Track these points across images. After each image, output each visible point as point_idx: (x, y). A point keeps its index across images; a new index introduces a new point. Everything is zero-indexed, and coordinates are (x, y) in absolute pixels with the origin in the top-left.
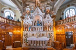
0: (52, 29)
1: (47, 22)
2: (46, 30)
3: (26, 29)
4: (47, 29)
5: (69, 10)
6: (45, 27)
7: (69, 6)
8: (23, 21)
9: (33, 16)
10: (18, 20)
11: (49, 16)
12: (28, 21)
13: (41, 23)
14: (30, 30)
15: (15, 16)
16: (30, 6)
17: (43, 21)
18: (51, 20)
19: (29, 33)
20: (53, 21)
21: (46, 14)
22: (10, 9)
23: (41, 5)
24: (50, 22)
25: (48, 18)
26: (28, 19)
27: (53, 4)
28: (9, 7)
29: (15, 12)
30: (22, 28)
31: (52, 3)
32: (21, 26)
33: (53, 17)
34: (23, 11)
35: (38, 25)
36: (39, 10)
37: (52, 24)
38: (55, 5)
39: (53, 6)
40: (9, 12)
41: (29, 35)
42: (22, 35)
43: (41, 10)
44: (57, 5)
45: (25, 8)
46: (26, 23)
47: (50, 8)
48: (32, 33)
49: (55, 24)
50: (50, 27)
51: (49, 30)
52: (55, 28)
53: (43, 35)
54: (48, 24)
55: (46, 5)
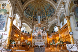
0: (46, 38)
8: (32, 34)
11: (45, 31)
13: (41, 35)
17: (42, 34)
20: (47, 34)
21: (44, 30)
24: (45, 35)
32: (31, 36)
33: (47, 32)
34: (32, 29)
37: (47, 36)
39: (47, 26)
45: (33, 27)
46: (34, 35)
49: (48, 35)
52: (48, 38)
53: (42, 41)
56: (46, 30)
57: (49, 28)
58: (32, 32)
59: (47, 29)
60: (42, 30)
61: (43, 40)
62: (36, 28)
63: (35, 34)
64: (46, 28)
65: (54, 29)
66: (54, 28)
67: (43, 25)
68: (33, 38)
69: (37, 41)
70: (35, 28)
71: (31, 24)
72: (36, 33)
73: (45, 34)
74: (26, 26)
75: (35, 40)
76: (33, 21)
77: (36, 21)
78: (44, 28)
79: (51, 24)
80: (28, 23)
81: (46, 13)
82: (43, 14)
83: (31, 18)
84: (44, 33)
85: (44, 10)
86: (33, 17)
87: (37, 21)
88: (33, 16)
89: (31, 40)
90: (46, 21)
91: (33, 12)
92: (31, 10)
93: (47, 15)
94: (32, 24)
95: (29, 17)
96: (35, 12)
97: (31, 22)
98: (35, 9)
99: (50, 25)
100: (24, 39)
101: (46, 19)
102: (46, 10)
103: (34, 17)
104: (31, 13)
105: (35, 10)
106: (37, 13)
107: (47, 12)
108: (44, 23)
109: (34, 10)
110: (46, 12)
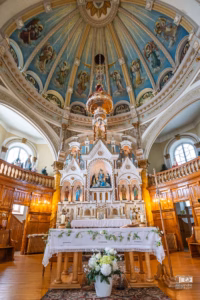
0: (140, 197)
1: (125, 177)
2: (124, 199)
3: (67, 196)
4: (128, 197)
5: (180, 147)
6: (121, 192)
7: (178, 137)
8: (59, 173)
9: (89, 161)
10: (44, 171)
11: (128, 161)
12: (74, 175)
13: (109, 181)
14: (78, 200)
15: (35, 159)
16: (79, 136)
17: (116, 176)
18: (136, 171)
20: (142, 174)
22: (24, 141)
23: (109, 133)
24: (133, 177)
25: (128, 167)
26: (73, 169)
27: (138, 133)
28: (23, 136)
29: (35, 147)
30: (56, 194)
31: (136, 131)
32: (52, 188)
33: (140, 164)
34: (63, 149)
35: (103, 185)
36: (104, 148)
38: (143, 136)
39: (139, 138)
40: (21, 148)
41: (75, 213)
42: (53, 216)
43: (109, 146)
44: (148, 136)
45: (66, 141)
46: (69, 178)
47: (130, 143)
48: (85, 208)
49: (146, 181)
50: (134, 189)
51: (133, 198)
52: (147, 193)
53: (115, 212)
54: (129, 182)
55: (121, 135)
56: (131, 155)
57: (148, 147)
58: (59, 165)
59: (141, 151)
60: (113, 153)
61: (119, 206)
62: (82, 146)
64: (133, 146)
65: (167, 156)
66: (168, 150)
67: (118, 133)
68: (63, 198)
69: (88, 212)
70: (75, 145)
71: (57, 130)
73: (131, 174)
74: (38, 142)
75: (75, 208)
76: (66, 114)
77: (83, 117)
78: (126, 145)
80: (42, 118)
82: (115, 88)
83: (58, 102)
84: (123, 169)
85: (121, 62)
86: (68, 97)
87: (87, 118)
88: (70, 90)
89: (53, 207)
90: (133, 112)
92: (57, 59)
93: (134, 88)
94: (65, 127)
95: (50, 96)
96: (78, 76)
97: (59, 119)
98: (81, 59)
99: (152, 129)
101: (132, 107)
102: (130, 64)
103: (74, 98)
104: (61, 78)
105: (77, 62)
106: (88, 79)
107: (136, 74)
108: (123, 125)
109: (73, 62)
110: (131, 72)
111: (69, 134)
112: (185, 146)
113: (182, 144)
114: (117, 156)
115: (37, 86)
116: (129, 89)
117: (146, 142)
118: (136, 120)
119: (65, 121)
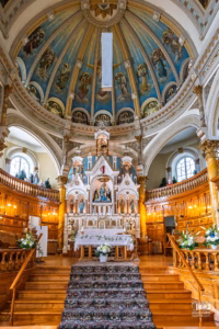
0: (136, 210)
1: (124, 192)
2: (122, 212)
4: (125, 210)
5: (183, 161)
7: (181, 150)
8: (64, 188)
9: (91, 177)
10: (47, 183)
11: (128, 178)
13: (109, 196)
14: (82, 212)
16: (81, 147)
17: (115, 191)
18: (134, 187)
19: (80, 219)
20: (139, 190)
21: (123, 172)
22: (25, 150)
24: (131, 192)
25: (127, 183)
26: (77, 183)
27: (140, 148)
30: (62, 207)
31: (138, 144)
32: (58, 200)
33: (139, 181)
34: (65, 161)
35: (103, 200)
36: (106, 164)
37: (137, 198)
39: (140, 152)
40: (21, 157)
41: (80, 224)
42: (60, 225)
43: (111, 163)
44: (149, 151)
45: (69, 153)
46: (73, 192)
47: (131, 159)
48: (88, 219)
49: (143, 197)
50: (131, 203)
51: (130, 211)
52: (143, 207)
53: (114, 223)
54: (127, 197)
55: (124, 147)
56: (132, 171)
57: (148, 163)
58: (64, 180)
59: (141, 167)
60: (114, 170)
61: (117, 218)
62: (85, 161)
63: (79, 189)
64: (133, 162)
65: (169, 169)
66: (170, 163)
67: (120, 144)
68: (69, 210)
69: (91, 223)
70: (78, 160)
71: (59, 141)
72: (85, 182)
73: (130, 189)
74: (38, 151)
76: (68, 124)
77: (84, 126)
78: (127, 160)
79: (158, 140)
80: (44, 131)
81: (138, 84)
82: (119, 92)
83: (59, 109)
84: (123, 184)
85: (127, 65)
86: (69, 104)
87: (89, 127)
88: (72, 96)
89: (60, 218)
90: (136, 124)
91: (69, 74)
92: (59, 62)
93: (139, 95)
94: (67, 137)
95: (51, 103)
96: (80, 78)
97: (61, 130)
98: (84, 61)
100: (25, 215)
101: (136, 118)
102: (136, 67)
103: (75, 103)
105: (79, 65)
106: (90, 82)
107: (143, 79)
108: (126, 136)
109: (74, 63)
110: (137, 76)
111: (71, 146)
112: (188, 159)
113: (185, 157)
114: (118, 172)
115: (38, 95)
116: (134, 96)
117: (146, 157)
118: (139, 133)
119: (67, 132)
